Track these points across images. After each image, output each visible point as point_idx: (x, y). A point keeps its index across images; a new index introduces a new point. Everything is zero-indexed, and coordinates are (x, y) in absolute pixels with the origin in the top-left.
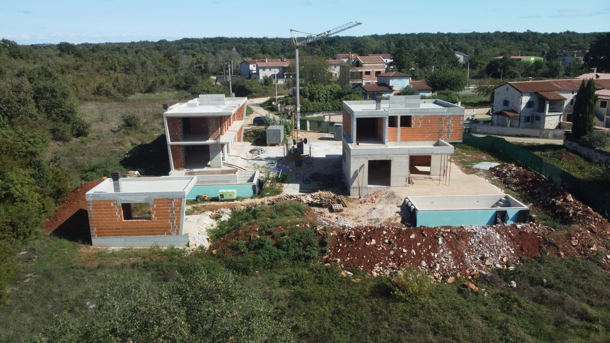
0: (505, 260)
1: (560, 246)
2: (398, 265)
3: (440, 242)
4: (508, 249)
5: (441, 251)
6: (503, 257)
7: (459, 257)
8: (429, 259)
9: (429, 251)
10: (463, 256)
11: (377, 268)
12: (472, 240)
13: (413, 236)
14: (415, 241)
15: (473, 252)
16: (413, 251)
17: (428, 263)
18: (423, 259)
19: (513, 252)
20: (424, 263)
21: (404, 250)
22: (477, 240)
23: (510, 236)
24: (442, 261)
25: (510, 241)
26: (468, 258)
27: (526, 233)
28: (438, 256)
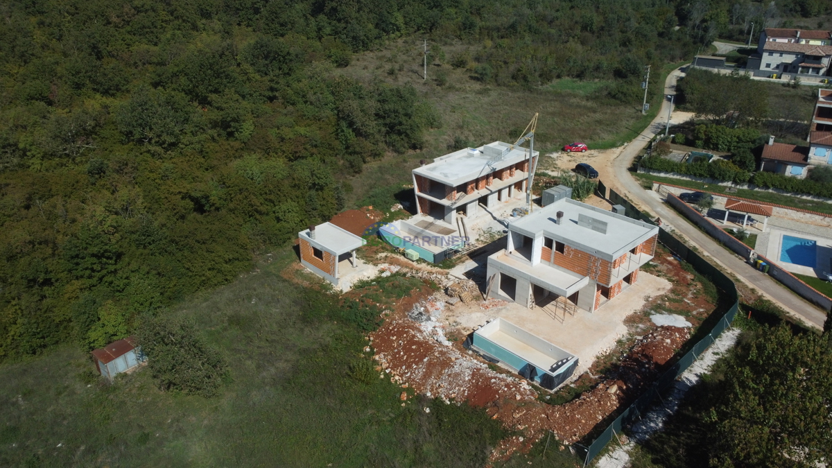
0: (453, 395)
1: (501, 411)
2: (391, 360)
3: (425, 360)
4: (464, 391)
5: (421, 366)
6: (454, 393)
7: (426, 376)
8: (409, 367)
9: (412, 362)
10: (430, 377)
11: (382, 355)
12: (446, 371)
13: (414, 347)
14: (413, 351)
15: (439, 378)
16: (406, 356)
17: (406, 368)
18: (405, 365)
19: (466, 394)
20: (404, 367)
21: (402, 353)
22: (449, 373)
23: (478, 383)
24: (414, 373)
25: (473, 386)
26: (432, 380)
27: (491, 387)
28: (415, 369)
